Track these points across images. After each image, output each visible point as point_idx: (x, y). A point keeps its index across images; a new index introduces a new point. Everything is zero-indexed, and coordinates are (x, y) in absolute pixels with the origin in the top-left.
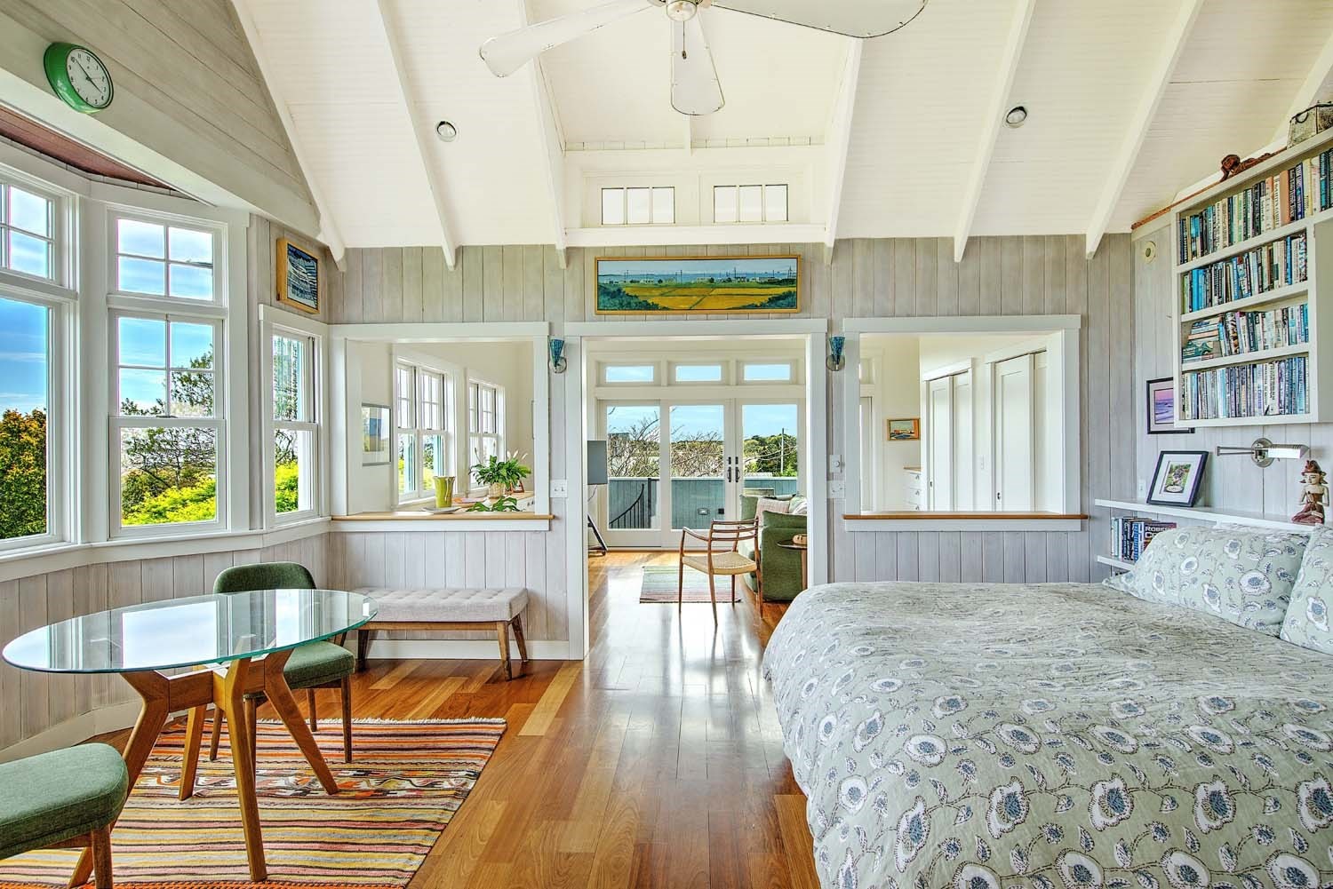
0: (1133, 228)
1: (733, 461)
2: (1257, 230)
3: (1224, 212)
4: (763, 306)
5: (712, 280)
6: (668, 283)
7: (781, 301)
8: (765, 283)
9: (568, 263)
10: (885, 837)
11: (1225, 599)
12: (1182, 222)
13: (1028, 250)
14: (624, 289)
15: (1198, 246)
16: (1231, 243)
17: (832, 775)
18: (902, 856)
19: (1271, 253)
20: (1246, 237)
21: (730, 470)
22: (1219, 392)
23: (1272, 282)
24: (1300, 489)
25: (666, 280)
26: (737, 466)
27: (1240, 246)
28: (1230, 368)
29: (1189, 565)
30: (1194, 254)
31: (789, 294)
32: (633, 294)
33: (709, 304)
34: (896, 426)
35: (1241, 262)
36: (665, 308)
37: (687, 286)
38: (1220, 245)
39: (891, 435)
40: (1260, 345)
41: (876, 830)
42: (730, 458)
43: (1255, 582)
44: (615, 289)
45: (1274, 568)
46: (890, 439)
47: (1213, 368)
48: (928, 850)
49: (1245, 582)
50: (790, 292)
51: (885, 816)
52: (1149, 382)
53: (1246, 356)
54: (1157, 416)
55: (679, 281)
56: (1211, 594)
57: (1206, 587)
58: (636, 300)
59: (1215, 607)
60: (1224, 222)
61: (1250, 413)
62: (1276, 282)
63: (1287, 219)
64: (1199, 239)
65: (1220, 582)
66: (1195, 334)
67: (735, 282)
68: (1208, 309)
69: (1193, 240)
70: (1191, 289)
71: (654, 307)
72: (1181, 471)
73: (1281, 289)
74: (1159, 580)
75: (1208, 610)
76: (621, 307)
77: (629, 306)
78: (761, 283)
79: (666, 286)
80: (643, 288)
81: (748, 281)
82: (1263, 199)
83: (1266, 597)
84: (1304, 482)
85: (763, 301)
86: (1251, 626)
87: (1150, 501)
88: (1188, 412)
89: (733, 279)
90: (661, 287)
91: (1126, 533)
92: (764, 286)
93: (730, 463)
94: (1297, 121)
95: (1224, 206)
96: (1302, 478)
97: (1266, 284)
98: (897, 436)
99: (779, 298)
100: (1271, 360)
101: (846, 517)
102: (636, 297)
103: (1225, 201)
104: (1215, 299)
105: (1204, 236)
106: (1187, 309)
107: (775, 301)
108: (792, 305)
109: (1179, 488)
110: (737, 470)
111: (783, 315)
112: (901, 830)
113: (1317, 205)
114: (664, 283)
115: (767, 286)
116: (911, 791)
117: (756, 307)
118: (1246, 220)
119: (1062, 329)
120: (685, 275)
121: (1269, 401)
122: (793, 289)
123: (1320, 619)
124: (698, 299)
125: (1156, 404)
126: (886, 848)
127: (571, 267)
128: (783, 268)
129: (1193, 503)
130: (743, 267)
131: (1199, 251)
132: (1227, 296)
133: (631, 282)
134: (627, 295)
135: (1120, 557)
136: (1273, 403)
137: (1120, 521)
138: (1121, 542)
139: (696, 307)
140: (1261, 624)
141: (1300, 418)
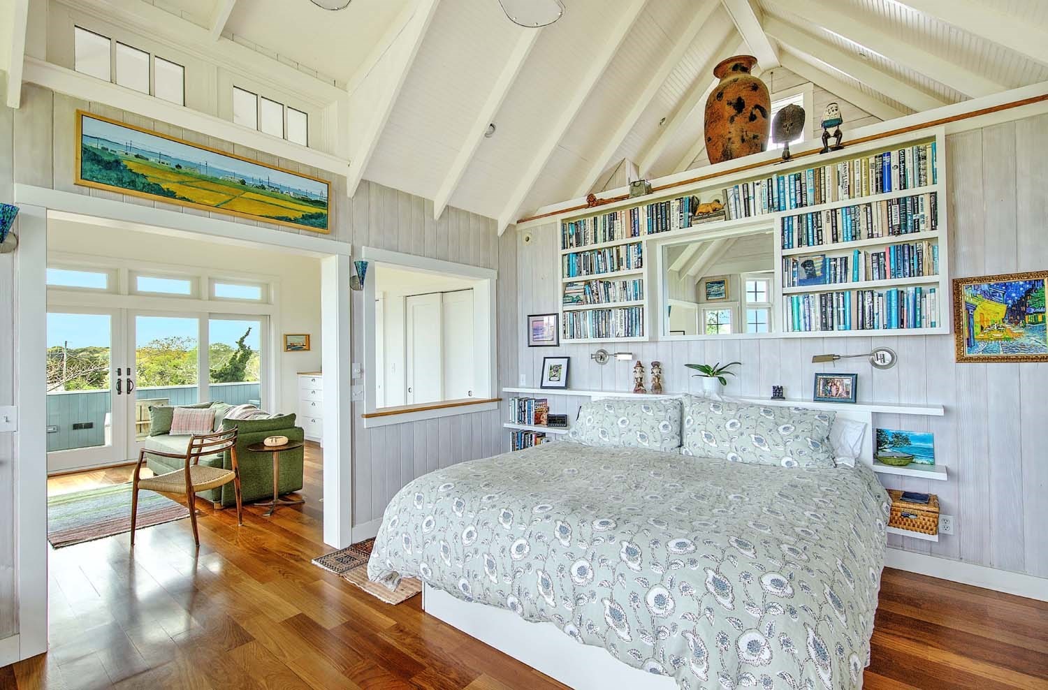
0: (518, 222)
1: (124, 372)
2: (612, 238)
3: (591, 224)
4: (296, 221)
5: (243, 182)
6: (188, 171)
7: (314, 220)
8: (299, 199)
9: (23, 102)
10: (807, 670)
11: (651, 438)
12: (563, 225)
13: (472, 221)
14: (125, 163)
15: (573, 240)
16: (596, 241)
17: (723, 640)
18: (825, 677)
19: (618, 251)
20: (605, 240)
21: (119, 382)
22: (588, 324)
23: (619, 266)
24: (632, 376)
25: (186, 167)
26: (129, 377)
27: (600, 245)
28: (596, 311)
29: (623, 422)
30: (571, 244)
31: (319, 216)
32: (140, 172)
33: (240, 206)
34: (291, 340)
35: (600, 253)
36: (183, 198)
37: (214, 181)
38: (589, 242)
39: (288, 347)
40: (611, 300)
41: (797, 667)
42: (119, 369)
43: (665, 426)
44: (112, 159)
45: (672, 417)
46: (287, 351)
47: (585, 311)
48: (834, 662)
49: (661, 427)
50: (322, 214)
51: (796, 652)
52: (529, 316)
53: (604, 305)
54: (535, 337)
55: (203, 173)
56: (642, 437)
57: (638, 433)
58: (144, 180)
59: (646, 444)
60: (591, 230)
61: (607, 335)
62: (621, 267)
63: (630, 236)
64: (574, 237)
65: (646, 429)
66: (570, 290)
67: (269, 191)
68: (578, 277)
69: (570, 237)
70: (569, 265)
71: (171, 194)
72: (556, 369)
73: (624, 271)
74: (603, 433)
75: (640, 446)
76: (120, 182)
77: (132, 185)
78: (295, 198)
79: (186, 174)
80: (153, 167)
81: (282, 193)
82: (615, 221)
83: (671, 434)
84: (635, 372)
85: (297, 216)
86: (668, 450)
87: (542, 387)
88: (568, 335)
89: (266, 187)
90: (179, 173)
91: (521, 407)
92: (298, 201)
93: (120, 374)
94: (634, 186)
95: (591, 221)
96: (634, 370)
97: (616, 267)
98: (292, 347)
99: (312, 216)
100: (620, 308)
101: (368, 416)
102: (145, 177)
103: (592, 218)
104: (584, 272)
105: (578, 235)
106: (566, 275)
107: (307, 219)
108: (324, 226)
109: (557, 379)
110: (129, 381)
111: (313, 234)
112: (813, 657)
113: (646, 231)
114: (183, 169)
115: (301, 202)
116: (798, 621)
117: (290, 220)
118: (605, 231)
119: (488, 278)
120: (210, 167)
121: (619, 329)
122: (325, 212)
123: (712, 441)
124: (227, 198)
125: (534, 329)
126: (813, 678)
127: (28, 109)
128: (316, 190)
129: (567, 386)
130: (277, 178)
131: (574, 244)
132: (591, 271)
133: (137, 156)
134: (131, 170)
135: (516, 422)
136: (622, 331)
137: (516, 400)
138: (516, 414)
139: (224, 206)
140: (672, 449)
141: (637, 338)
